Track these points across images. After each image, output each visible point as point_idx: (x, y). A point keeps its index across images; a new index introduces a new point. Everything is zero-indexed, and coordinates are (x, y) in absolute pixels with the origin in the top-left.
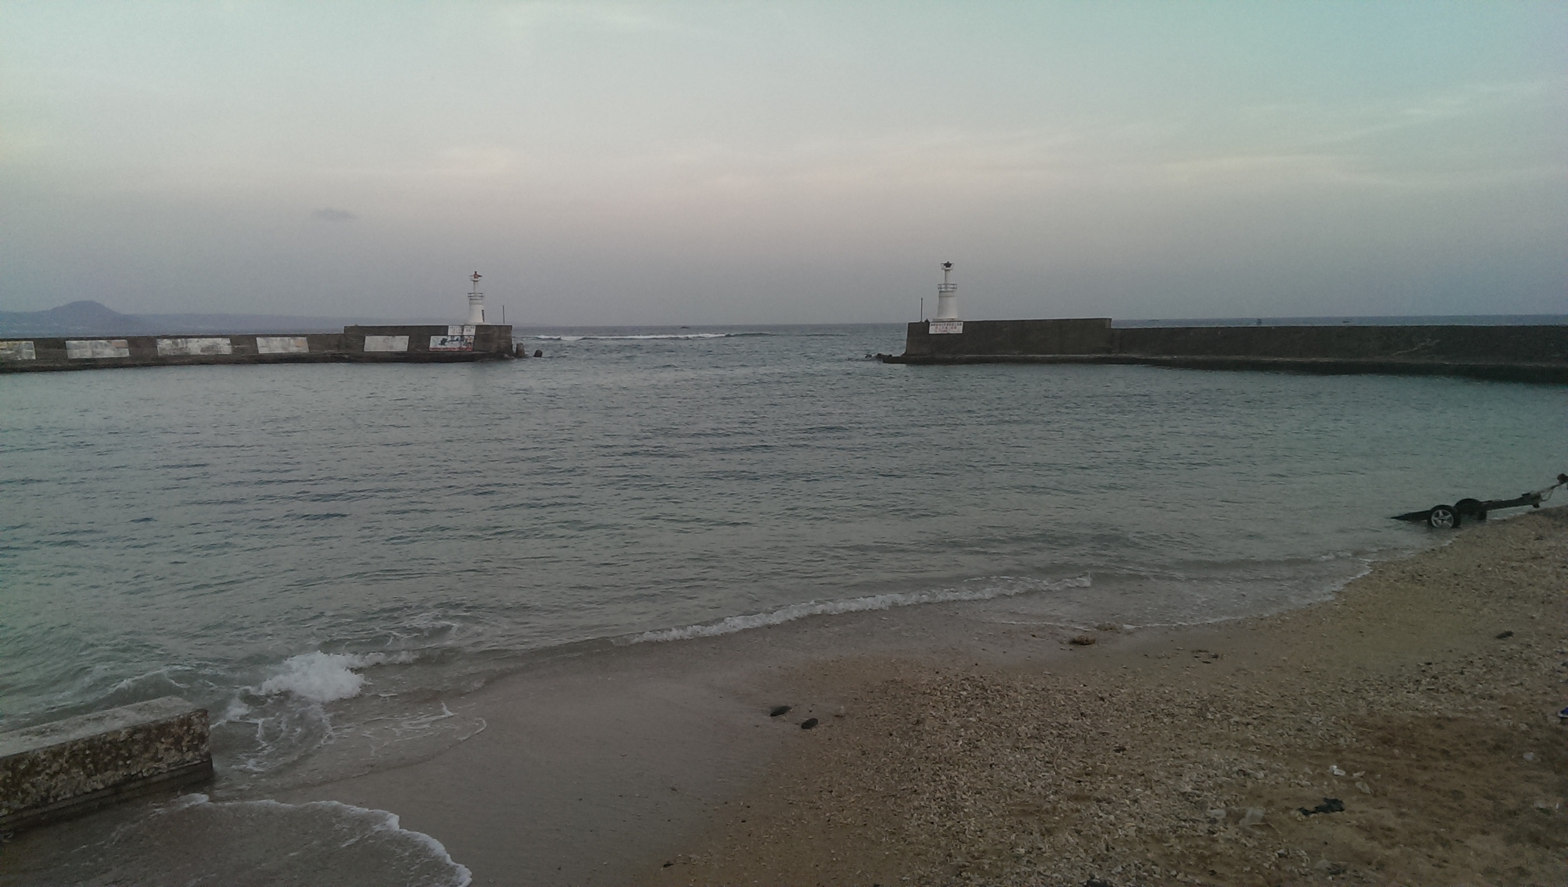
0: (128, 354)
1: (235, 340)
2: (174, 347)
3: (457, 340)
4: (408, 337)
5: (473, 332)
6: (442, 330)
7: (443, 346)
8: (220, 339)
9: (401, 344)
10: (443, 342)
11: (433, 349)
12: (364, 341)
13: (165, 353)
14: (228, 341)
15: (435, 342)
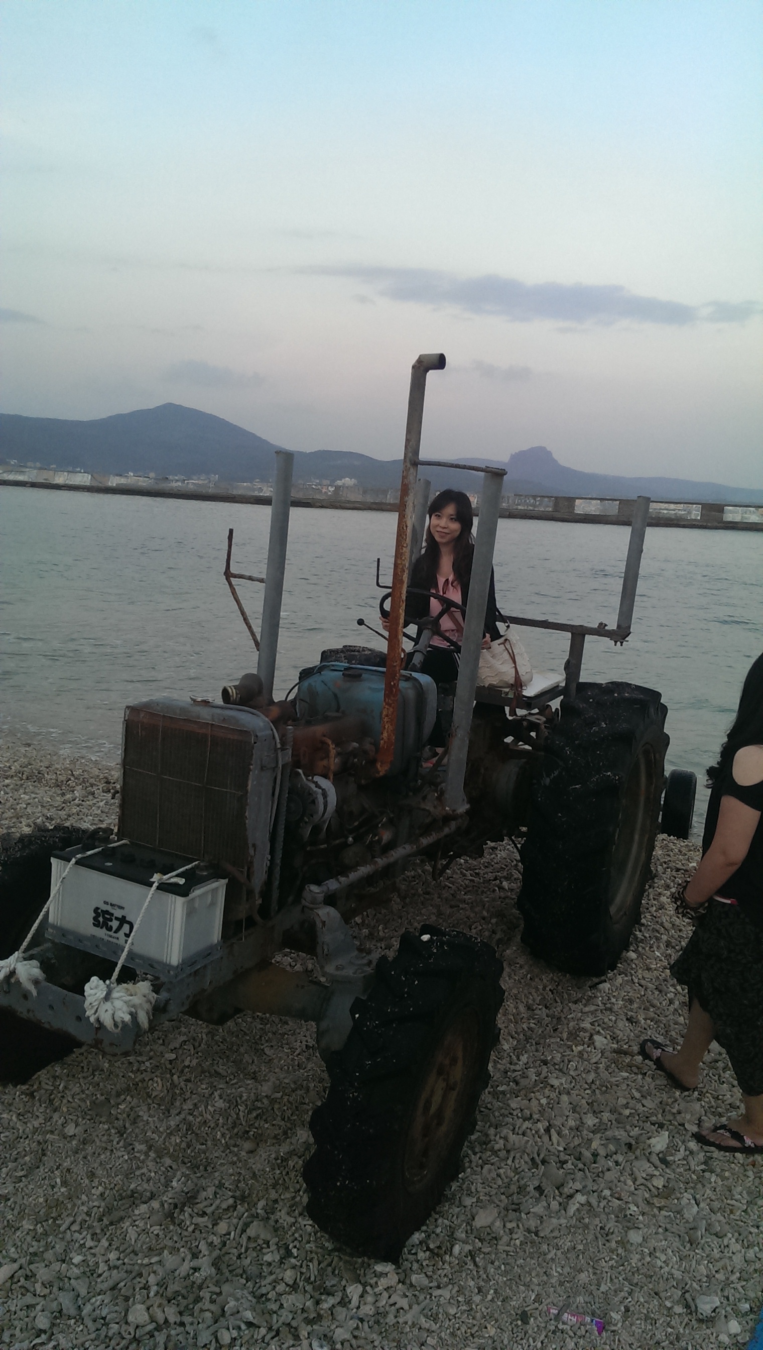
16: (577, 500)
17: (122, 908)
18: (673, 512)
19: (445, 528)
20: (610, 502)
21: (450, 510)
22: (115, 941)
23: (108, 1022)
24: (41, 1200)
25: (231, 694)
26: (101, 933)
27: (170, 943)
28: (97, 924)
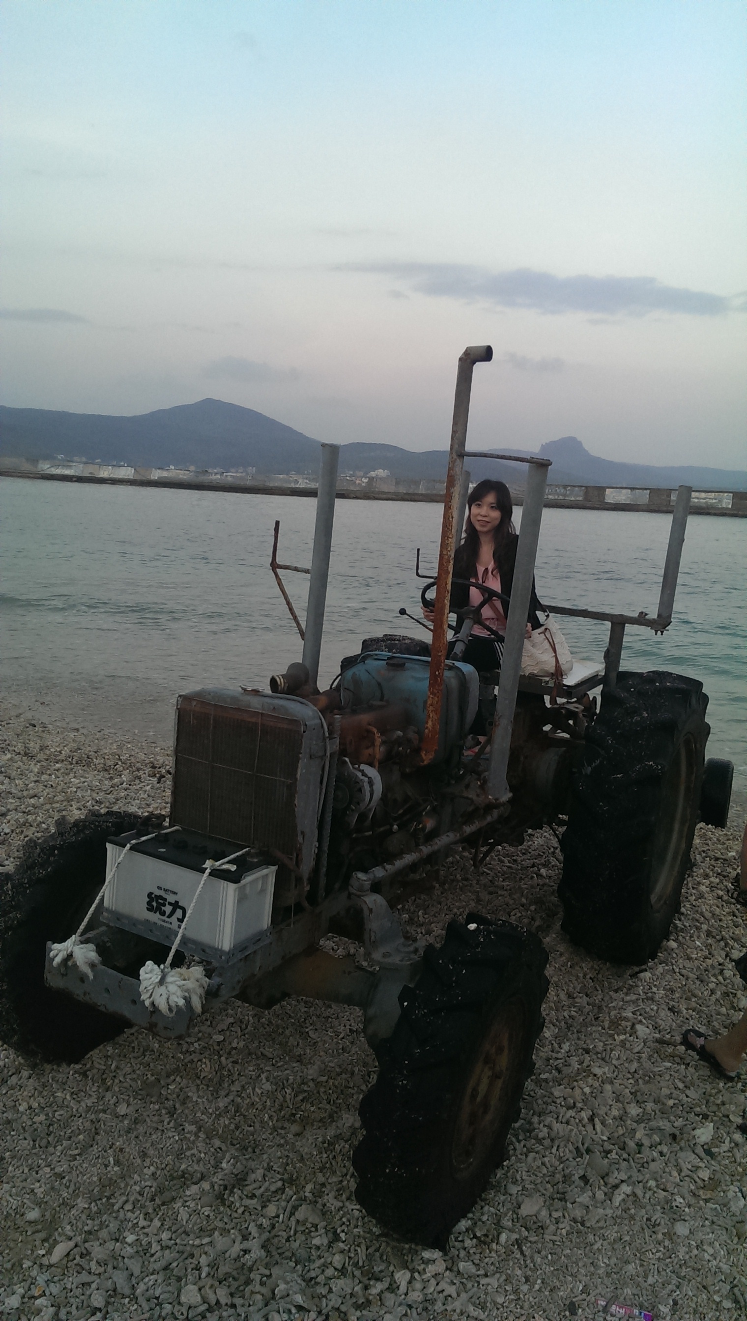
16: (607, 490)
17: (175, 893)
18: (704, 501)
19: (486, 516)
20: (640, 491)
21: (490, 498)
22: (169, 926)
23: (163, 1006)
24: (95, 1179)
25: (279, 683)
26: (155, 917)
27: (222, 929)
28: (150, 908)
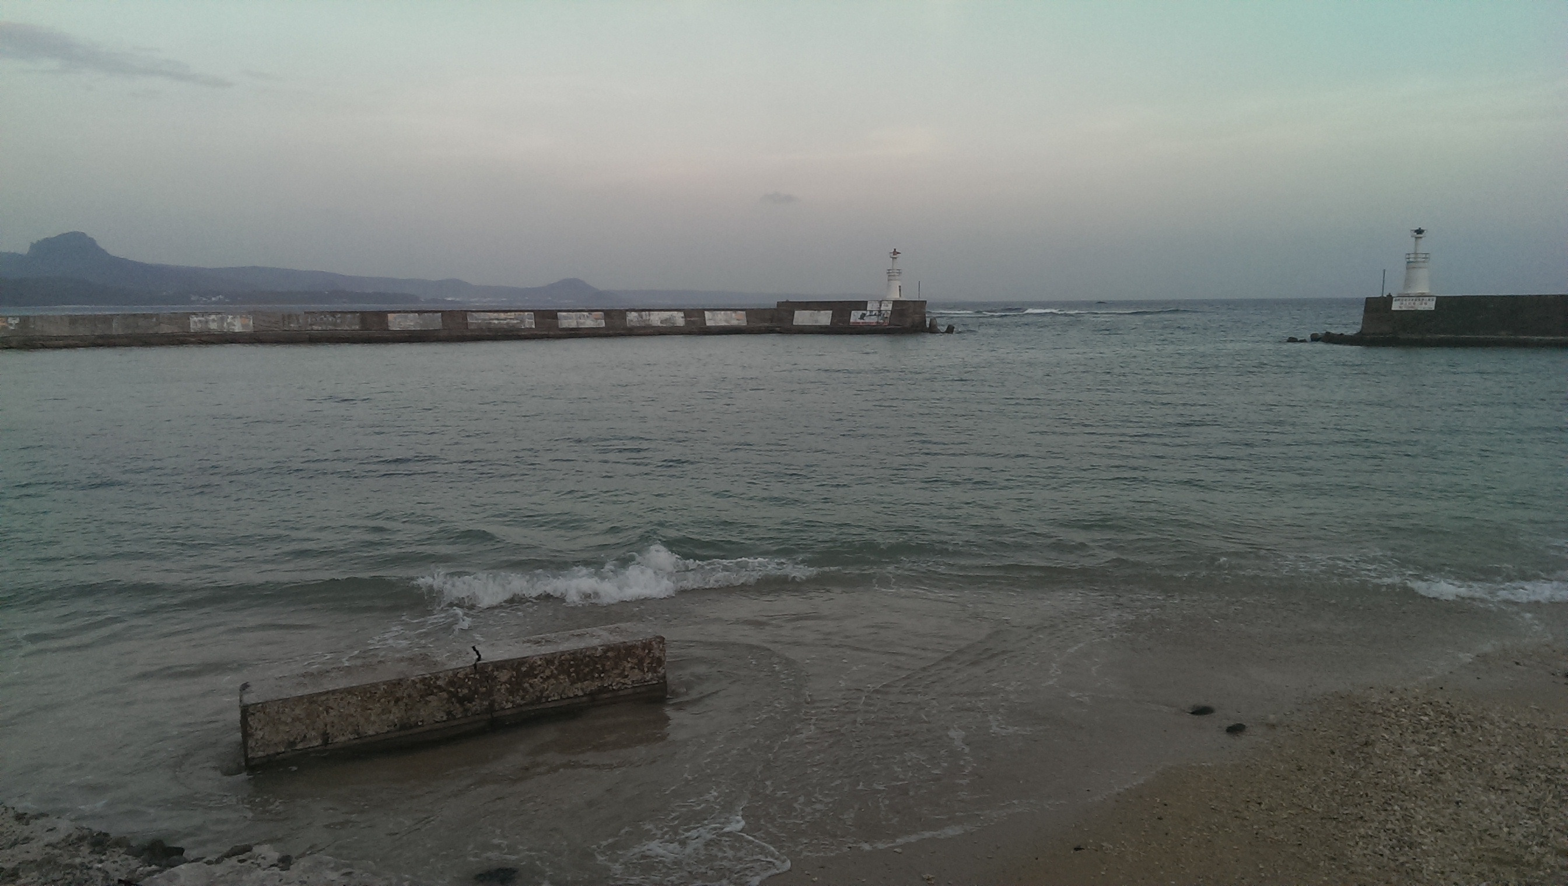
0: (604, 325)
1: (688, 313)
2: (640, 319)
3: (875, 315)
4: (831, 312)
5: (890, 307)
6: (861, 305)
7: (862, 321)
8: (676, 312)
9: (824, 318)
10: (863, 317)
11: (853, 323)
12: (793, 315)
13: (632, 324)
14: (682, 314)
15: (855, 317)
16: (389, 315)
18: (505, 322)
20: (431, 314)
